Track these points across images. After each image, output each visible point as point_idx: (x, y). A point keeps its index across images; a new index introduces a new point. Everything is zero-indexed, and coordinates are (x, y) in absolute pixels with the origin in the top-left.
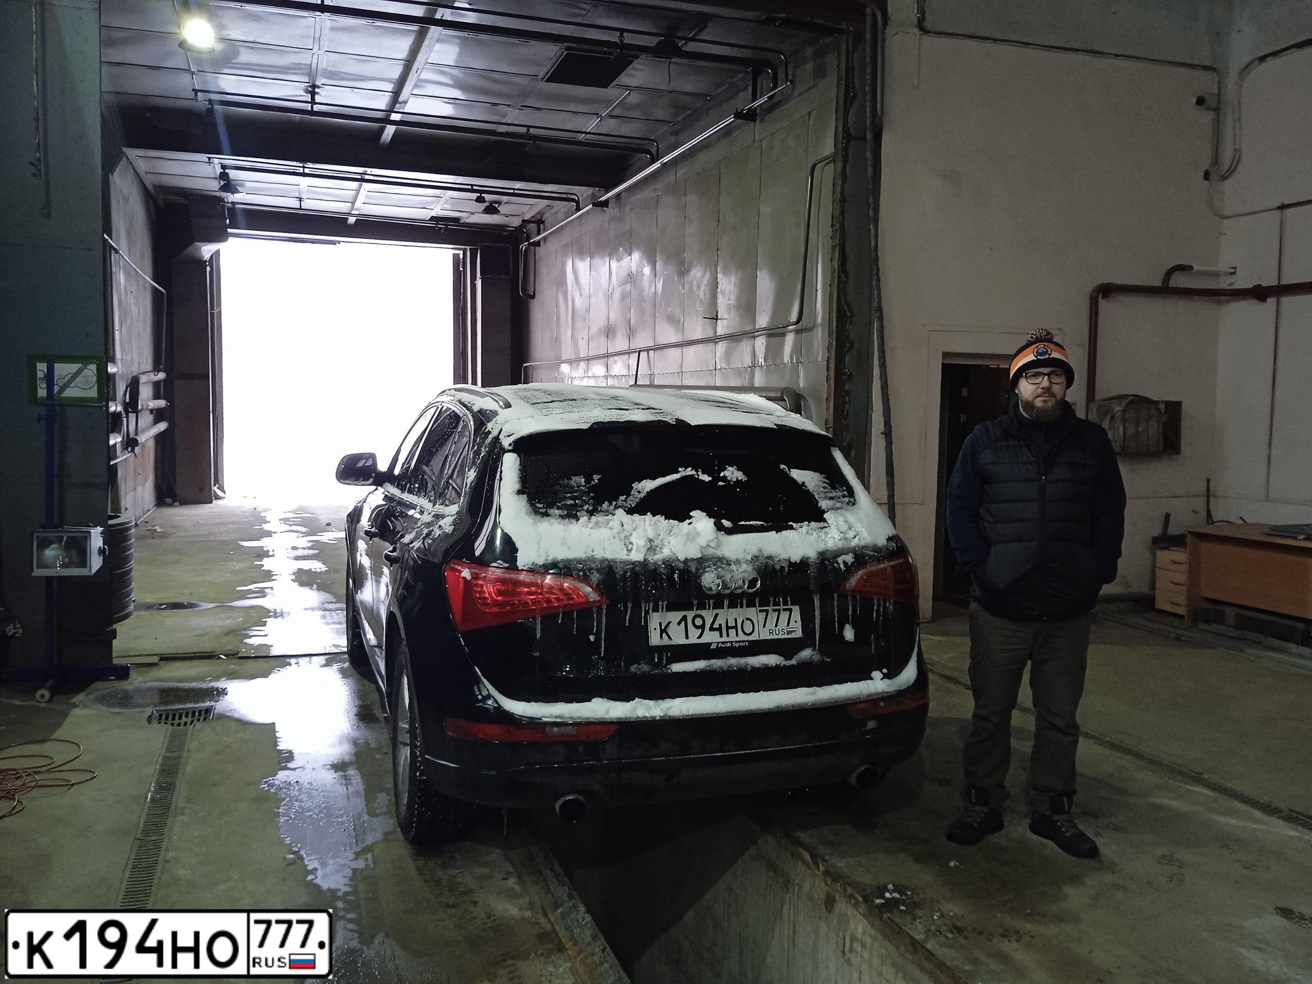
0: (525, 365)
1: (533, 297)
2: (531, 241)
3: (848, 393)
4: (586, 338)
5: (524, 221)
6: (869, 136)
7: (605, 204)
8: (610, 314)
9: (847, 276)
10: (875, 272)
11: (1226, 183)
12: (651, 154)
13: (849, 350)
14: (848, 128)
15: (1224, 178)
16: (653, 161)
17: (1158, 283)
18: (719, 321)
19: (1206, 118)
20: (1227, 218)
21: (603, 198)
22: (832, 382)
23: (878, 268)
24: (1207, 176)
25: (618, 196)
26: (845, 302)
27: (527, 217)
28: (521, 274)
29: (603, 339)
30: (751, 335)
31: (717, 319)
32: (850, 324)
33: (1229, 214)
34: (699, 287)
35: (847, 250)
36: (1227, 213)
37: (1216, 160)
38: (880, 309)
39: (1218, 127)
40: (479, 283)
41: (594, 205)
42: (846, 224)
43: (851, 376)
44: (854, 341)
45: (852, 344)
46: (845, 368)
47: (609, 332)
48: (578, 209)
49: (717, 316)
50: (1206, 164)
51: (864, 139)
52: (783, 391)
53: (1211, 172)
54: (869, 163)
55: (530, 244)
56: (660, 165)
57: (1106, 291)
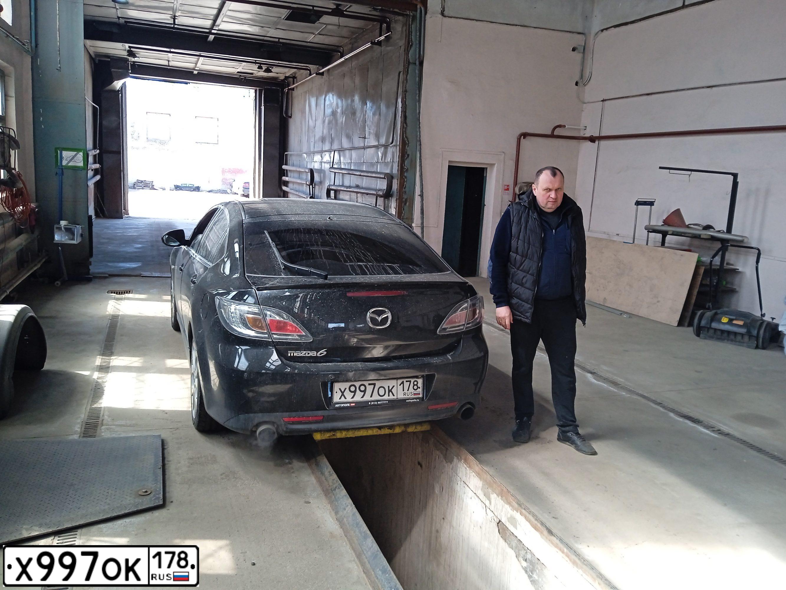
0: (286, 153)
1: (291, 117)
2: (289, 88)
3: (406, 177)
4: (313, 141)
5: (286, 77)
6: (417, 63)
7: (322, 74)
8: (324, 131)
9: (406, 125)
10: (418, 124)
11: (586, 87)
12: (340, 52)
13: (406, 158)
14: (409, 59)
15: (585, 85)
16: (341, 57)
17: (549, 132)
18: (366, 139)
19: (577, 56)
20: (585, 103)
21: (321, 71)
22: (399, 172)
23: (420, 123)
24: (577, 84)
25: (329, 70)
26: (406, 137)
27: (287, 75)
28: (285, 105)
29: (321, 144)
30: (377, 147)
31: (365, 138)
32: (408, 147)
33: (586, 102)
34: (359, 121)
35: (407, 114)
36: (586, 101)
37: (582, 77)
38: (420, 141)
39: (583, 61)
40: (263, 108)
41: (317, 74)
42: (407, 102)
43: (407, 170)
44: (409, 154)
45: (408, 155)
46: (405, 166)
47: (323, 140)
48: (310, 75)
49: (365, 137)
50: (577, 78)
51: (415, 64)
52: (386, 174)
53: (579, 82)
54: (417, 75)
55: (289, 89)
56: (344, 59)
57: (525, 135)
